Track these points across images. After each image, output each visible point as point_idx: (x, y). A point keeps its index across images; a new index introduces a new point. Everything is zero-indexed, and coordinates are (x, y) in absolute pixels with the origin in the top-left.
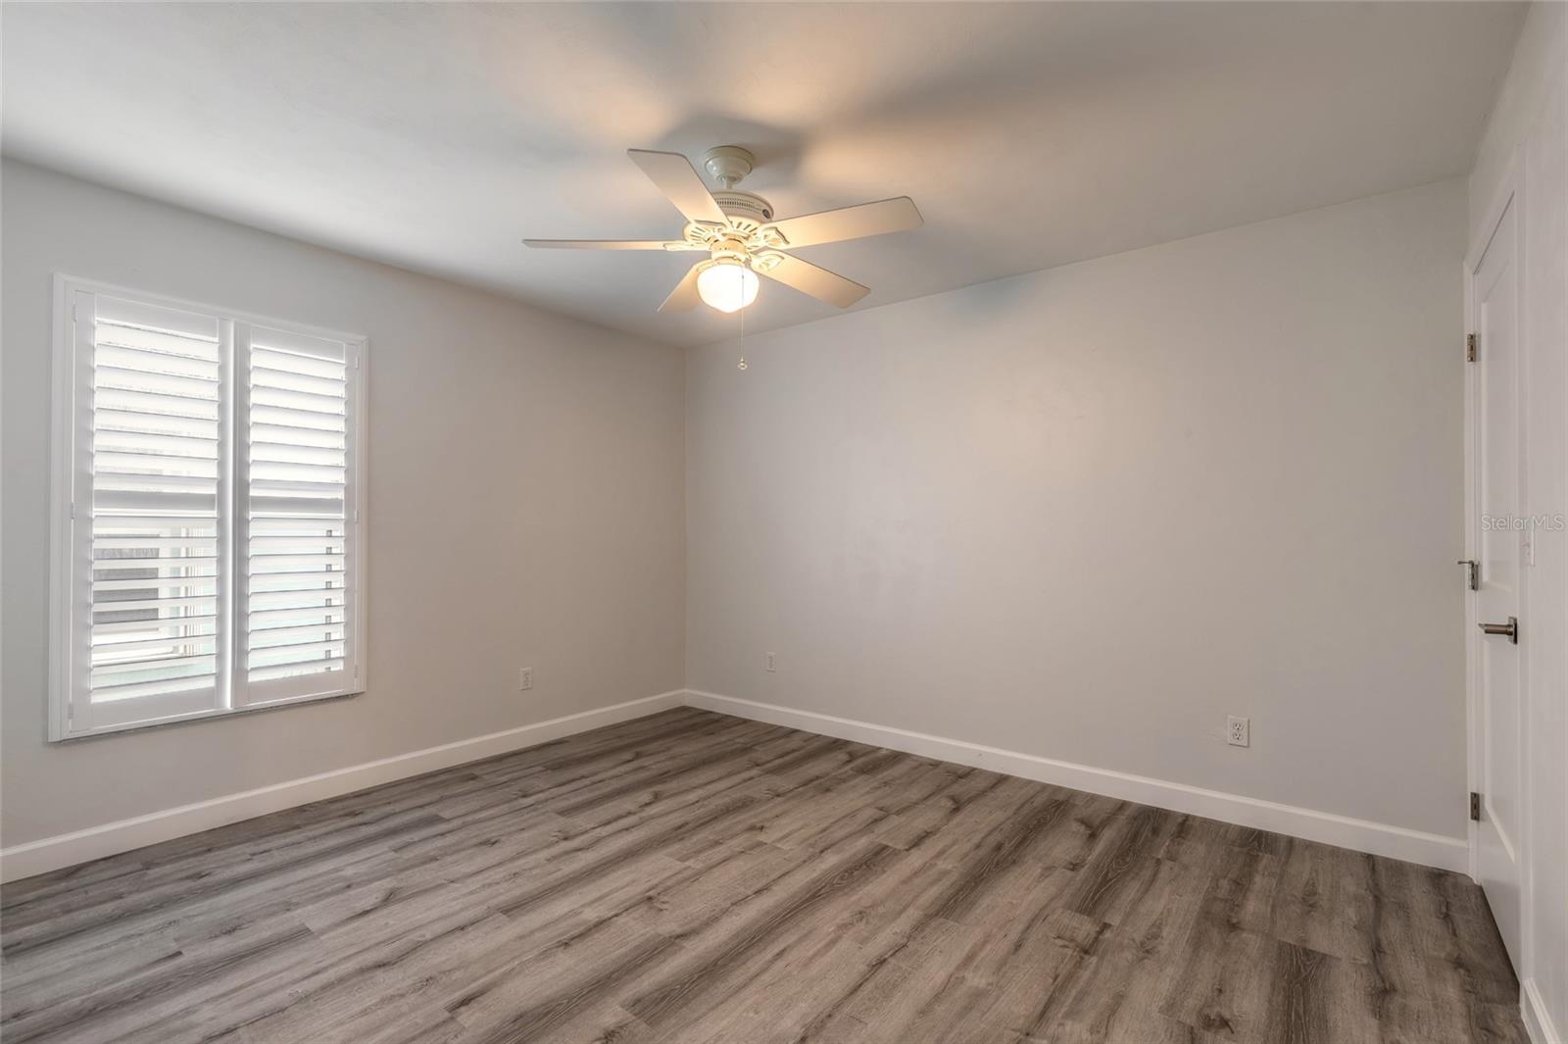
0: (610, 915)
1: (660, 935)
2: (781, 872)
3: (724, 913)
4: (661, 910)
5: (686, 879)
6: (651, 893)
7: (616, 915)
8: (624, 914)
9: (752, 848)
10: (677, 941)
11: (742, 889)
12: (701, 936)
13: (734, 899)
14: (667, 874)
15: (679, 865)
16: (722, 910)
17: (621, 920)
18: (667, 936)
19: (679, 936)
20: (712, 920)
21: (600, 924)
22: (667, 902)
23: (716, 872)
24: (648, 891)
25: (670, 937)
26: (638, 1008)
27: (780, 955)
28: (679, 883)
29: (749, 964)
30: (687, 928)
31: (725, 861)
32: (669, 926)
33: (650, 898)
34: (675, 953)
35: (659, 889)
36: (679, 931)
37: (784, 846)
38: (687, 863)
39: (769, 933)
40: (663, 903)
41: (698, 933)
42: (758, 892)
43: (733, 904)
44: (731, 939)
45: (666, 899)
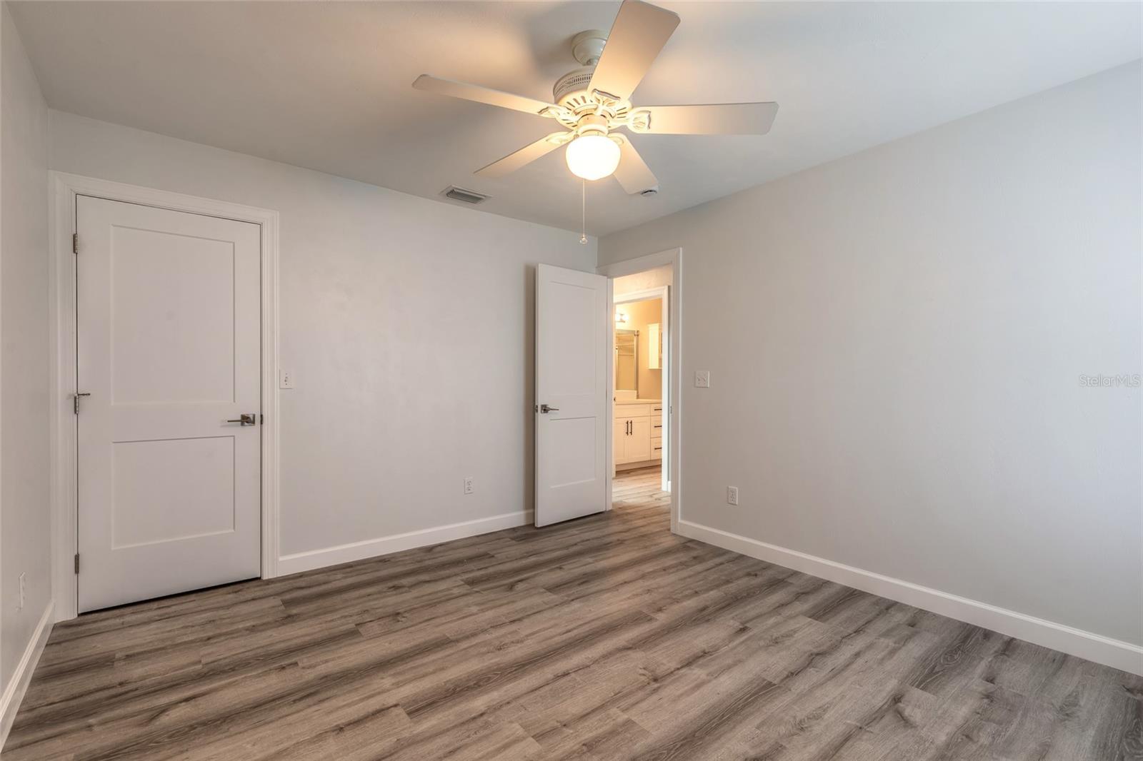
0: (682, 671)
1: (643, 651)
2: (537, 693)
3: (597, 660)
4: (644, 669)
5: (626, 696)
6: (656, 685)
7: (678, 669)
8: (673, 669)
9: (554, 731)
10: (631, 646)
11: (578, 679)
12: (615, 647)
13: (586, 670)
14: (644, 705)
15: (633, 715)
16: (599, 663)
17: (673, 665)
18: (638, 650)
19: (629, 648)
20: (607, 656)
21: (689, 663)
22: (640, 675)
23: (596, 701)
24: (659, 688)
25: (636, 649)
26: (649, 618)
27: (569, 631)
28: (631, 693)
29: (588, 629)
30: (625, 653)
31: (585, 716)
32: (638, 658)
33: (656, 680)
34: (632, 639)
35: (649, 689)
36: (629, 652)
37: (517, 729)
38: (625, 716)
39: (570, 644)
40: (644, 675)
41: (617, 649)
42: (566, 674)
43: (589, 666)
44: (596, 643)
45: (643, 678)
